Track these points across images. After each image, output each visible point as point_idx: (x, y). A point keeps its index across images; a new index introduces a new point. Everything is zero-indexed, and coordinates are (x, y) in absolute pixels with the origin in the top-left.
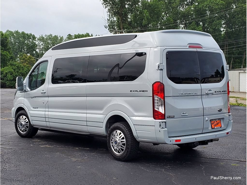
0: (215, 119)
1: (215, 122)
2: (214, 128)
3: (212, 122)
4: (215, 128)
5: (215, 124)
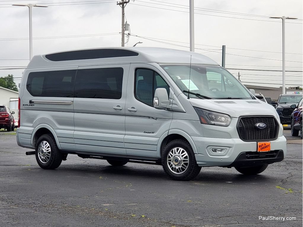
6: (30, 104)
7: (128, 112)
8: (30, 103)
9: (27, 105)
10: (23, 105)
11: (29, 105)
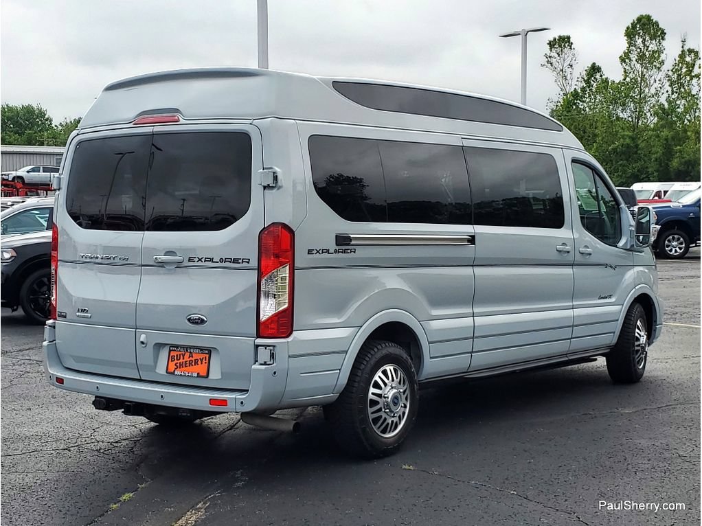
0: (187, 348)
1: (187, 355)
2: (173, 373)
3: (172, 354)
4: (176, 373)
5: (181, 360)
6: (337, 248)
7: (579, 258)
8: (337, 245)
9: (328, 251)
10: (310, 252)
11: (336, 251)
